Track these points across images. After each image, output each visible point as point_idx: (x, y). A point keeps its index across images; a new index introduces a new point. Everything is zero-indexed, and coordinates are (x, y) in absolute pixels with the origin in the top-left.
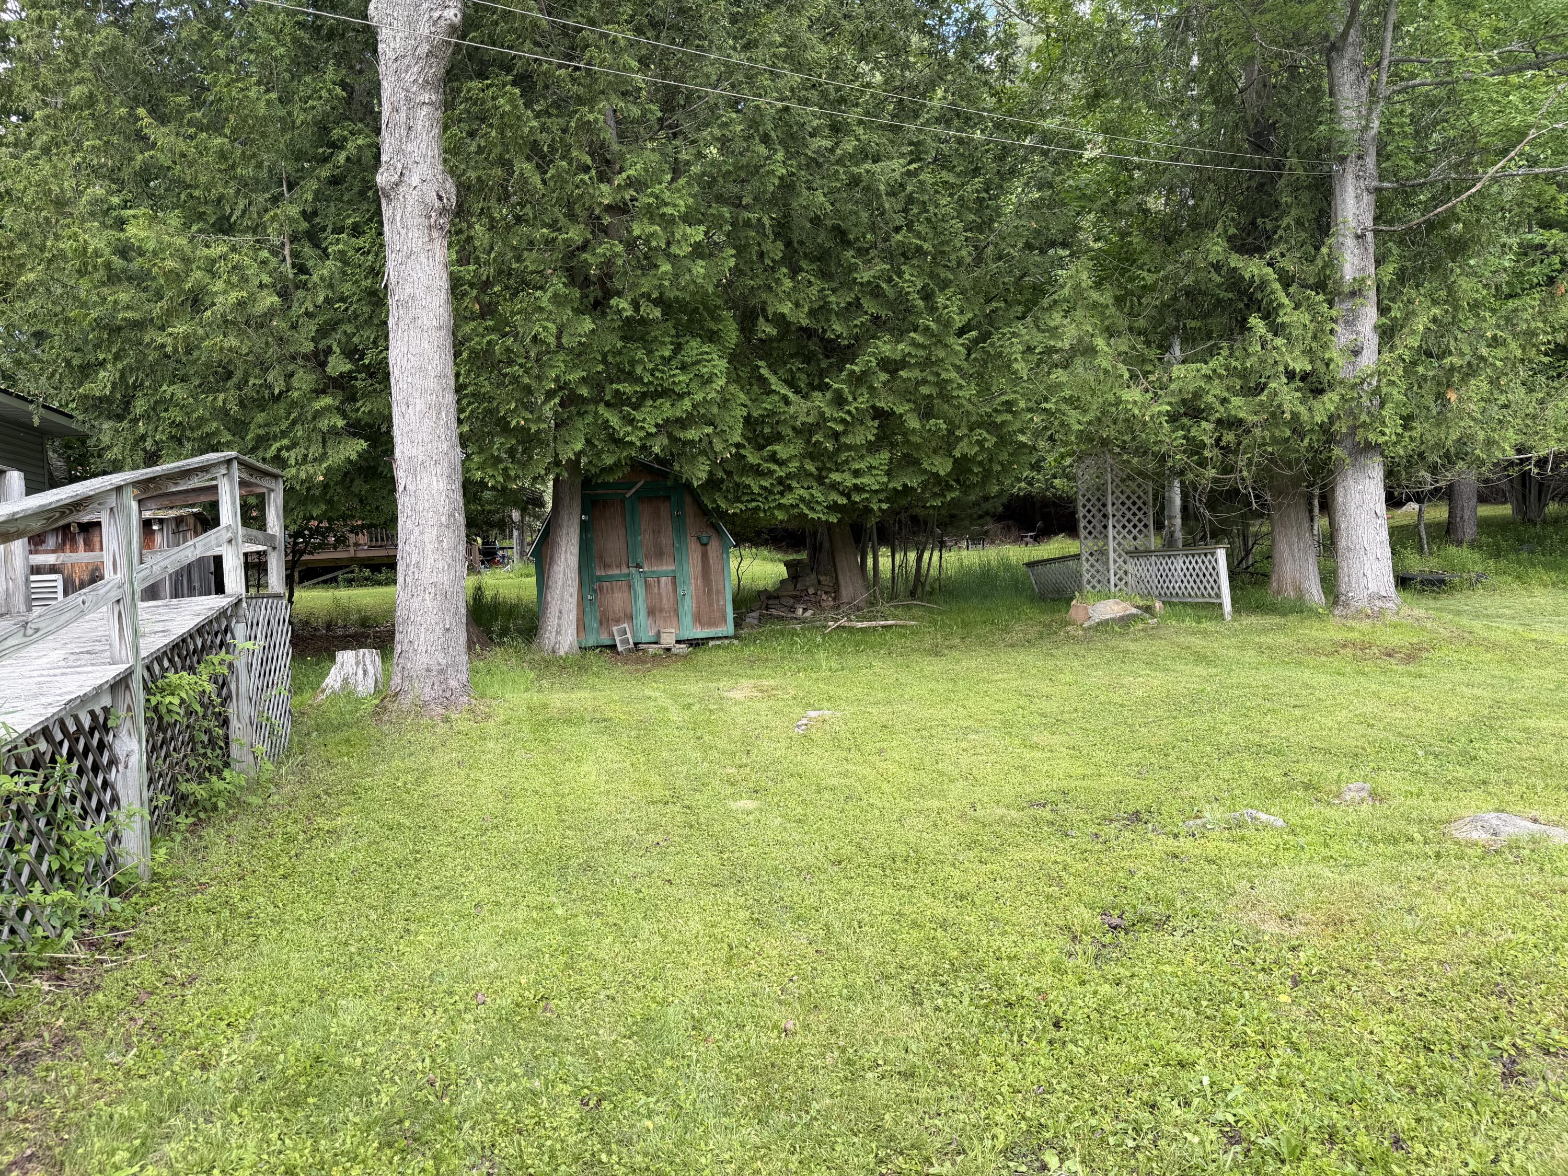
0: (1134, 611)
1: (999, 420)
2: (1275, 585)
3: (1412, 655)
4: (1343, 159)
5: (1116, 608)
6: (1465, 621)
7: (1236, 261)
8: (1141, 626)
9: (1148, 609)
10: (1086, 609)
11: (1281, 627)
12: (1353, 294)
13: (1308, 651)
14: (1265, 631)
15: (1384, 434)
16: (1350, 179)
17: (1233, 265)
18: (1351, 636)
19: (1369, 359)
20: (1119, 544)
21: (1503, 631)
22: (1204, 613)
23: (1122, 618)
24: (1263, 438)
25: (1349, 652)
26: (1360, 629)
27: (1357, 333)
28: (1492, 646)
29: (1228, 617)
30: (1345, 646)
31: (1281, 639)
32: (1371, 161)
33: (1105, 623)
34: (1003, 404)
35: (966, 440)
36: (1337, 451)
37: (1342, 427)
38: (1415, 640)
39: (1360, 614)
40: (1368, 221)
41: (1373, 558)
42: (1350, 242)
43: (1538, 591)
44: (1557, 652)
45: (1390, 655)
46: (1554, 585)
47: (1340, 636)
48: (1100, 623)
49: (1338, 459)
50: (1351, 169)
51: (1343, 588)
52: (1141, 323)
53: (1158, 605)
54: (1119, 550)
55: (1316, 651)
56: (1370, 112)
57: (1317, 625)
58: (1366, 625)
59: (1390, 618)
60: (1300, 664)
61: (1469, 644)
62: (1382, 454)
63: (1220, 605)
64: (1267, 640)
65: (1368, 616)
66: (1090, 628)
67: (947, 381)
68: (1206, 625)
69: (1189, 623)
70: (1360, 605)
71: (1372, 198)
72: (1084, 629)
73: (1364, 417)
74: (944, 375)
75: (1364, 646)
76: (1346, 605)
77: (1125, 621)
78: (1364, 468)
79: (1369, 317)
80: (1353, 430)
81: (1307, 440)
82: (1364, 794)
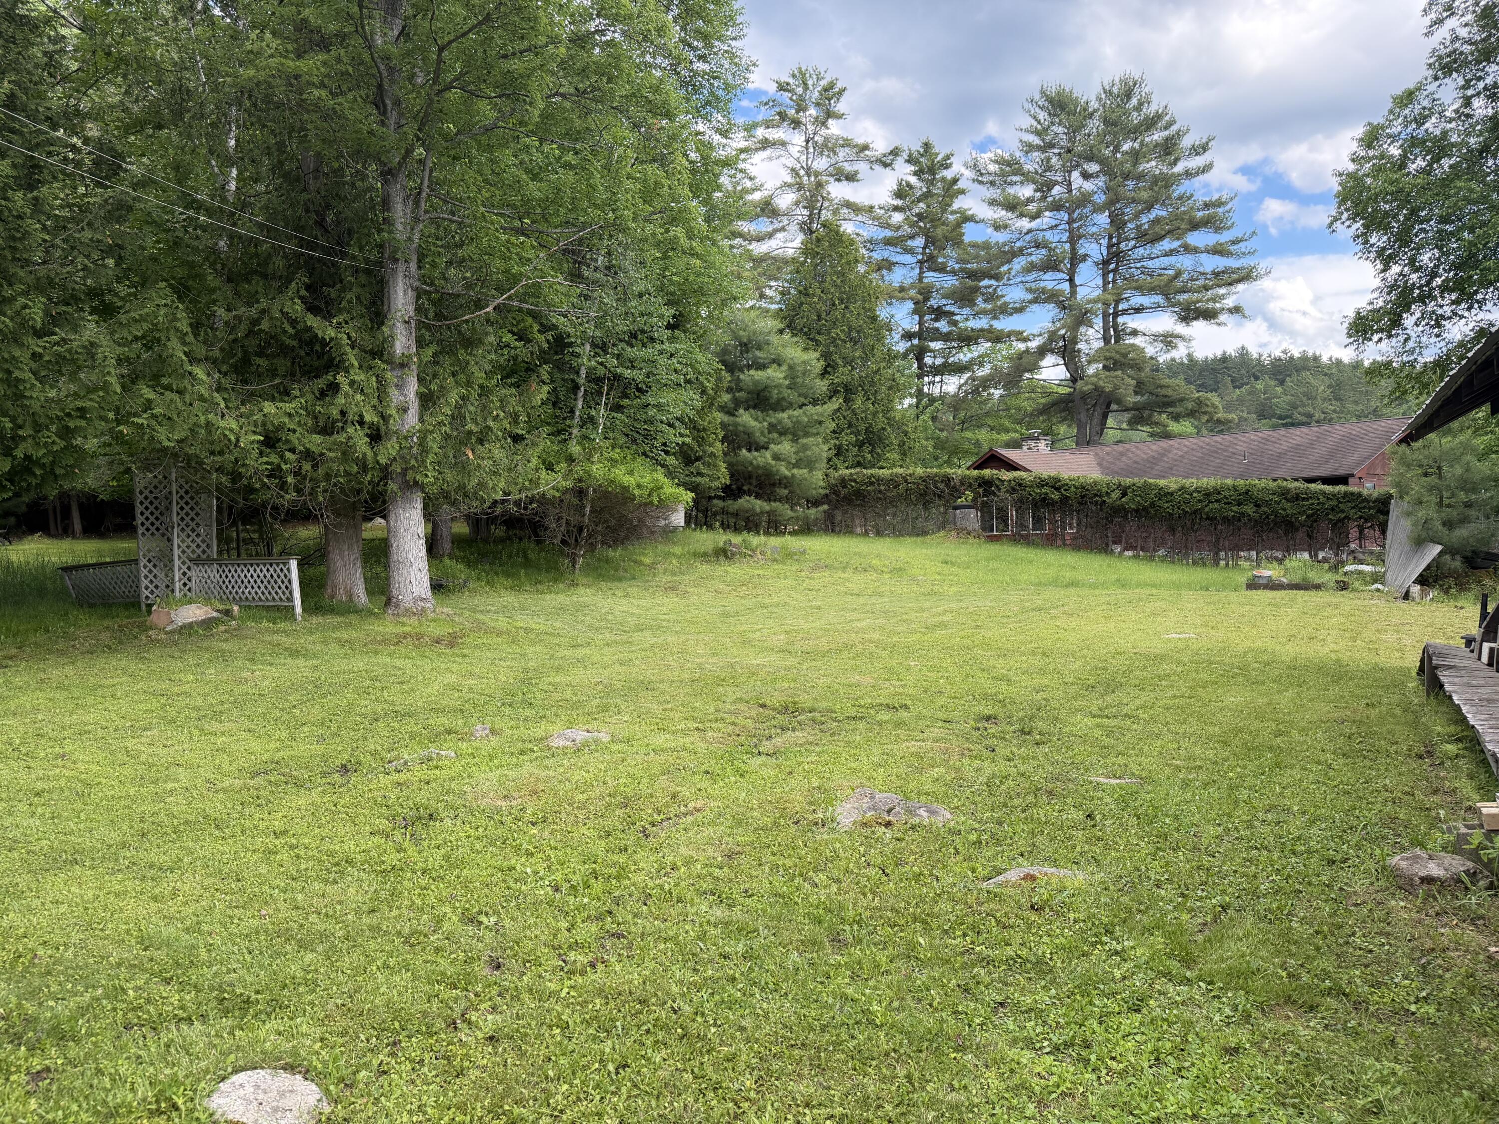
0: (215, 614)
1: (71, 424)
2: (329, 590)
3: (452, 642)
4: (396, 260)
5: (198, 612)
6: (478, 616)
7: (312, 321)
8: (222, 628)
9: (228, 613)
10: (169, 614)
11: (349, 625)
12: (402, 366)
13: (379, 643)
14: (335, 628)
15: (426, 476)
16: (400, 278)
17: (309, 324)
18: (407, 629)
19: (412, 418)
20: (184, 552)
21: (502, 623)
22: (278, 614)
23: (203, 622)
24: (338, 470)
25: (408, 641)
26: (410, 625)
27: (405, 396)
28: (500, 633)
29: (299, 618)
30: (405, 637)
31: (354, 635)
32: (413, 265)
33: (190, 626)
34: (78, 409)
35: (30, 441)
36: (393, 486)
37: (397, 468)
38: (451, 631)
39: (408, 612)
40: (411, 310)
41: (416, 570)
42: (400, 325)
43: (503, 593)
44: (538, 635)
45: (437, 642)
46: (512, 588)
47: (398, 630)
48: (184, 627)
49: (392, 491)
50: (402, 267)
51: (395, 592)
52: (216, 353)
53: (236, 608)
54: (184, 557)
55: (385, 642)
56: (412, 229)
57: (376, 622)
58: (413, 621)
59: (431, 616)
60: (376, 653)
61: (486, 633)
62: (423, 491)
63: (293, 608)
64: (344, 635)
65: (414, 614)
66: (173, 632)
67: (18, 380)
68: (282, 625)
69: (265, 624)
70: (408, 605)
71: (415, 293)
72: (166, 633)
73: (413, 462)
74: (17, 374)
75: (419, 637)
76: (397, 606)
77: (207, 624)
78: (410, 500)
79: (412, 387)
80: (405, 470)
81: (369, 476)
82: (487, 732)
